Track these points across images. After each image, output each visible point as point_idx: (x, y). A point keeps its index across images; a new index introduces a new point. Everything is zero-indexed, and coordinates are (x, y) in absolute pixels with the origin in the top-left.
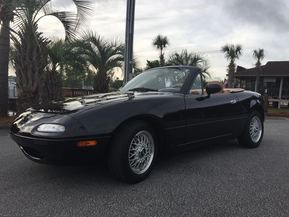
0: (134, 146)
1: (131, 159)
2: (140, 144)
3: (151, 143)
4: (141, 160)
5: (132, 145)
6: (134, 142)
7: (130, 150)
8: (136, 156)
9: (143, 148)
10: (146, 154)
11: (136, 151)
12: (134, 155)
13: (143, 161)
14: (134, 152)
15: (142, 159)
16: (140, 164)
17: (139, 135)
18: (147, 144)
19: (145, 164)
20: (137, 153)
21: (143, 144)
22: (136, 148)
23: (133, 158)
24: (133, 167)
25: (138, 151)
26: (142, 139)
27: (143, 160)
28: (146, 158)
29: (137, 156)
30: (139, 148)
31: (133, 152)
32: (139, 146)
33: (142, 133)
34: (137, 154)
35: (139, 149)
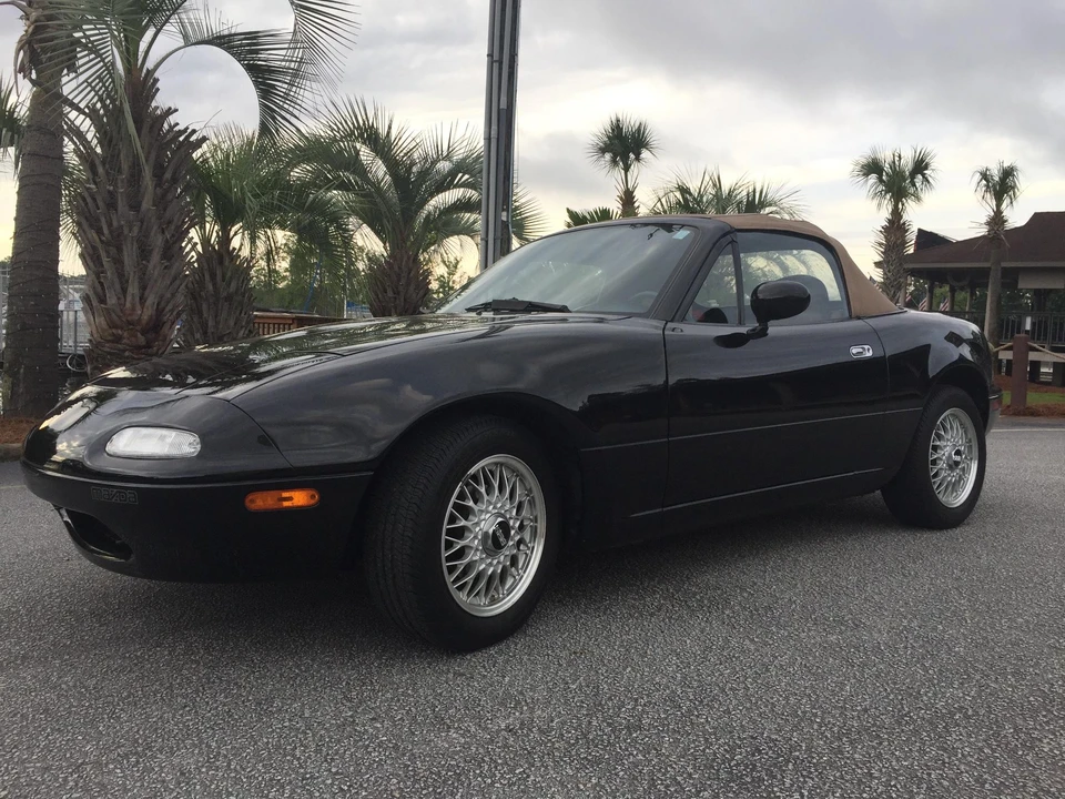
0: (466, 512)
1: (449, 559)
2: (490, 503)
3: (532, 503)
4: (491, 564)
5: (456, 506)
6: (462, 496)
7: (445, 526)
8: (471, 548)
9: (500, 519)
10: (511, 543)
11: (471, 532)
12: (462, 543)
13: (501, 567)
14: (466, 534)
15: (495, 562)
16: (491, 578)
17: (483, 468)
18: (516, 504)
19: (510, 582)
20: (475, 537)
21: (499, 505)
22: (470, 517)
23: (461, 554)
24: (460, 588)
25: (477, 529)
26: (496, 486)
27: (499, 562)
28: (514, 561)
29: (477, 550)
30: (483, 517)
31: (460, 533)
32: (482, 511)
33: (496, 464)
34: (476, 542)
35: (484, 521)
